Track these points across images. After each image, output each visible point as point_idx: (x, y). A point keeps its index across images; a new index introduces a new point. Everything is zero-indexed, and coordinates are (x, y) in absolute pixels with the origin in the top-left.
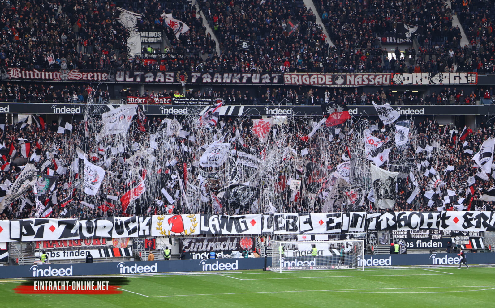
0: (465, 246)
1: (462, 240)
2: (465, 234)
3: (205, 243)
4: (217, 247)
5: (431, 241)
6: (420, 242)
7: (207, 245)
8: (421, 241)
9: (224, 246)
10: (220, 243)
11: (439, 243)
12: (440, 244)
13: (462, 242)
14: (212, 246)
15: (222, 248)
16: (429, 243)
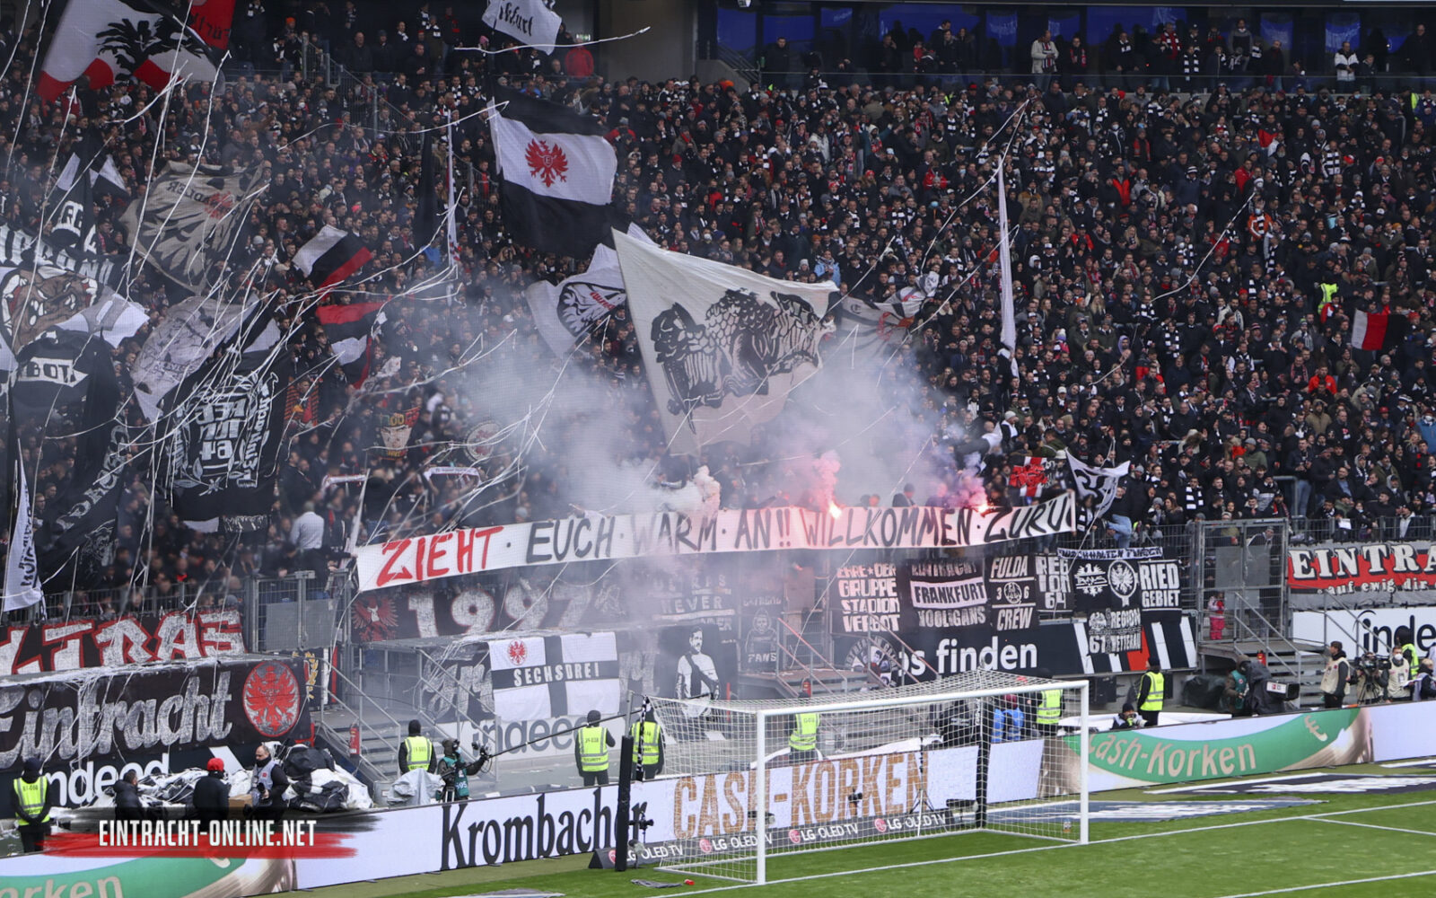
0: (1124, 656)
1: (1116, 632)
2: (1125, 601)
3: (86, 710)
4: (140, 731)
5: (995, 640)
6: (949, 647)
7: (98, 719)
8: (954, 642)
9: (175, 722)
10: (153, 702)
11: (1024, 649)
12: (1029, 654)
13: (1114, 640)
14: (120, 726)
15: (166, 735)
16: (986, 650)
